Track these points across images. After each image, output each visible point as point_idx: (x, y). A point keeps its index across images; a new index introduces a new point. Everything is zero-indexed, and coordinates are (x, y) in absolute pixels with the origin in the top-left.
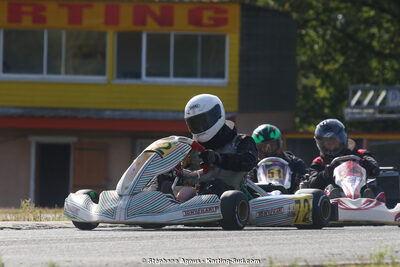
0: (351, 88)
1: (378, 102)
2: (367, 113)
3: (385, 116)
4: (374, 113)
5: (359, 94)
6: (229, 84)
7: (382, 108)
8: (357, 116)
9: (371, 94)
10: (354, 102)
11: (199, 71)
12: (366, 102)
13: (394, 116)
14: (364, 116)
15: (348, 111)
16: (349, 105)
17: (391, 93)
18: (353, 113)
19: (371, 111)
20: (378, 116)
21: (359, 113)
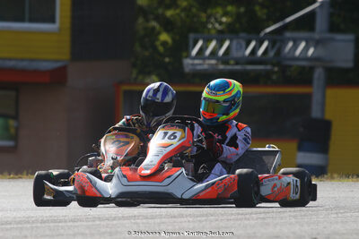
0: (192, 36)
1: (221, 52)
2: (209, 64)
3: (229, 67)
4: (216, 64)
5: (200, 43)
6: (60, 29)
7: (225, 59)
8: (199, 68)
9: (213, 44)
10: (194, 52)
11: (27, 16)
12: (208, 52)
13: (238, 67)
14: (205, 67)
15: (187, 62)
16: (188, 56)
17: (235, 42)
18: (193, 64)
19: (213, 62)
20: (221, 67)
21: (200, 64)
